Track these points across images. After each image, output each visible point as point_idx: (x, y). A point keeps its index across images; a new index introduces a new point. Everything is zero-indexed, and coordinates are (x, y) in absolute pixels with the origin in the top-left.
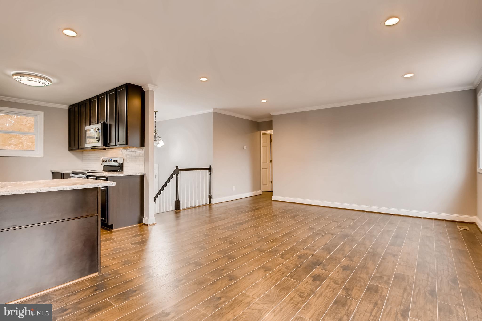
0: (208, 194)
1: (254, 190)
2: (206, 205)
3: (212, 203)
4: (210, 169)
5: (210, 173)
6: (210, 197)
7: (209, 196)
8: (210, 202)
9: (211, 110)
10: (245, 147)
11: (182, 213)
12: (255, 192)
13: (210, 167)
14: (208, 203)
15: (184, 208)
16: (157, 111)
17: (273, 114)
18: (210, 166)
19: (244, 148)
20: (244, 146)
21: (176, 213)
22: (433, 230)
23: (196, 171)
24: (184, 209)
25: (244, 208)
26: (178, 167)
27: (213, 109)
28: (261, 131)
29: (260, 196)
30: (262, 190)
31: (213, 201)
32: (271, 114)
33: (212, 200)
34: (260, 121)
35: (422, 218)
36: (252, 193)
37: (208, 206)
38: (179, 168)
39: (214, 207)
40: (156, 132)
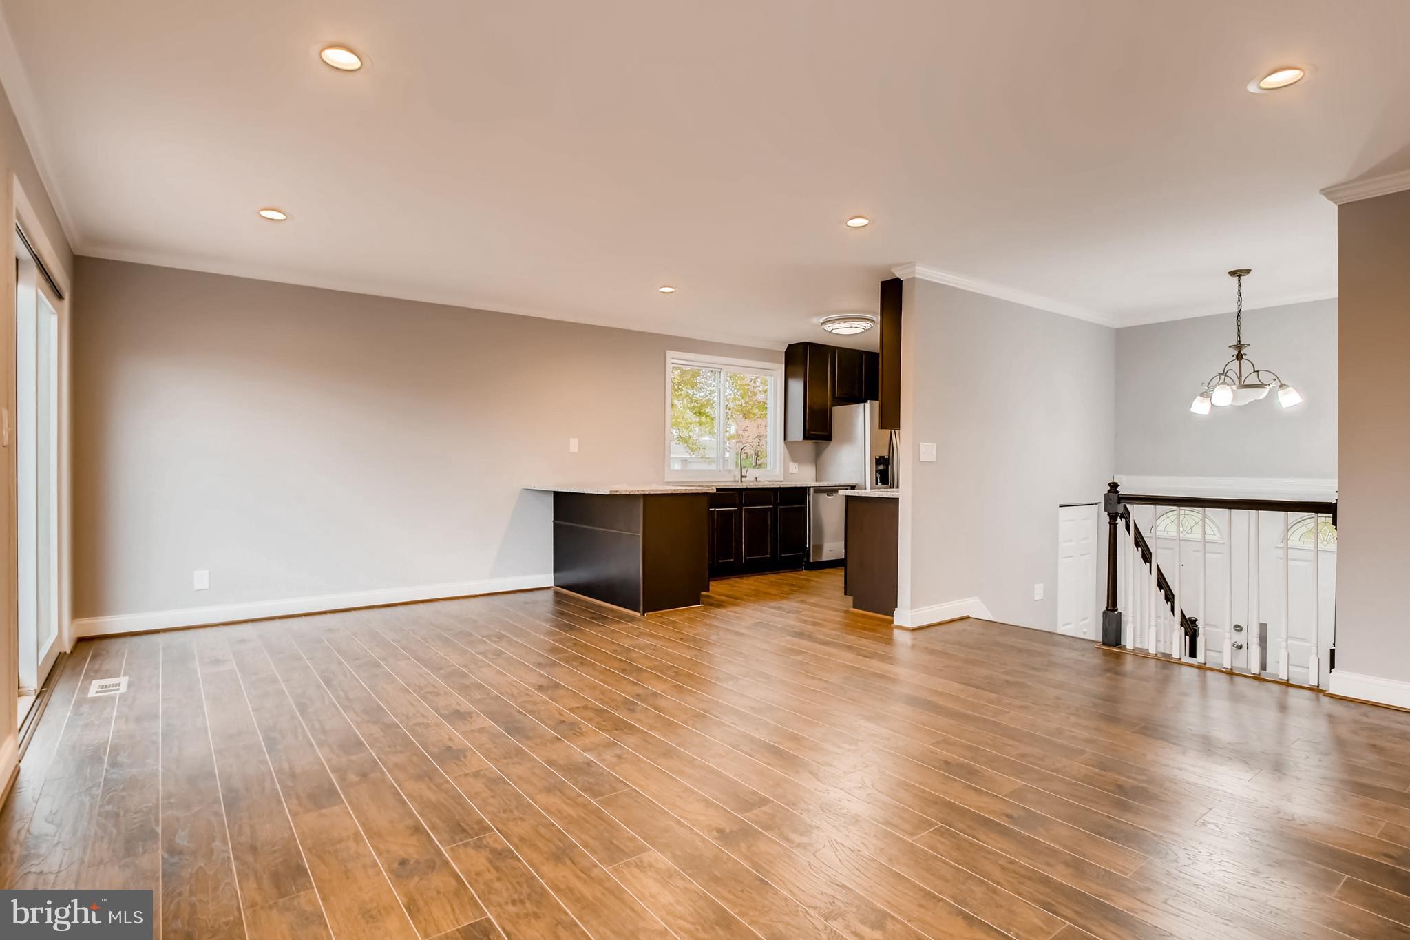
16: (1247, 272)
40: (1239, 352)
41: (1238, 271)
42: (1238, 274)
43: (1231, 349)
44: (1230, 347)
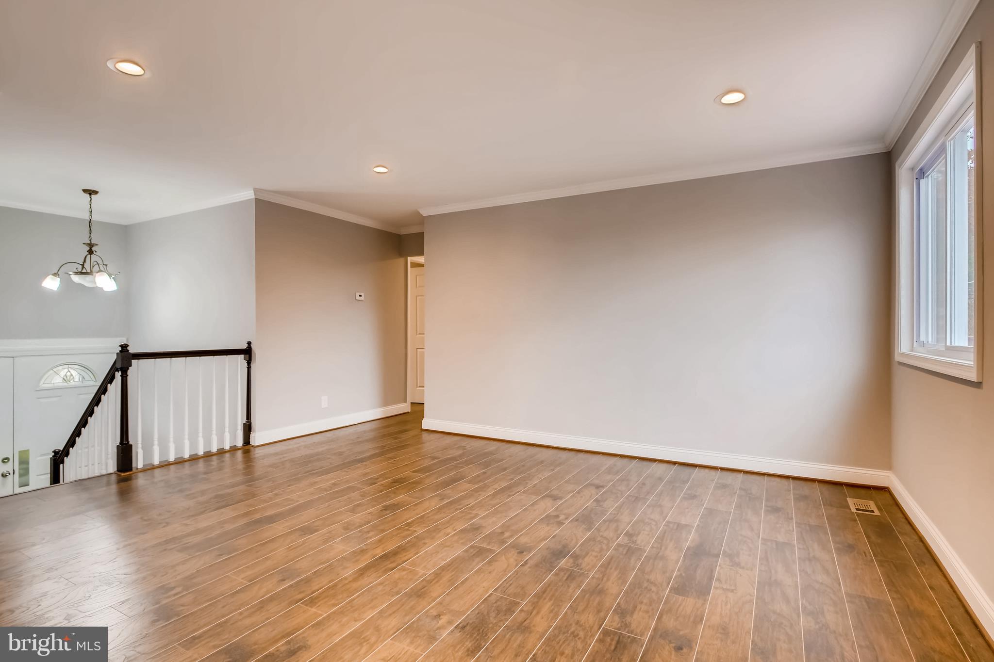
0: (241, 419)
1: (386, 401)
2: (234, 449)
3: (252, 443)
4: (247, 352)
5: (249, 363)
6: (248, 428)
7: (244, 424)
8: (247, 441)
9: (248, 195)
10: (360, 296)
11: (141, 481)
12: (390, 408)
13: (248, 347)
14: (240, 443)
15: (151, 464)
16: (96, 192)
17: (425, 213)
18: (249, 343)
19: (358, 298)
20: (358, 294)
21: (121, 481)
22: (792, 518)
23: (212, 357)
24: (150, 468)
25: (329, 458)
26: (128, 348)
27: (256, 190)
28: (409, 258)
29: (398, 418)
30: (409, 400)
31: (257, 438)
32: (421, 213)
33: (252, 435)
34: (403, 231)
35: (763, 474)
36: (382, 409)
37: (239, 454)
38: (132, 350)
39: (258, 453)
40: (91, 248)
41: (90, 190)
42: (91, 192)
43: (85, 246)
44: (84, 244)
